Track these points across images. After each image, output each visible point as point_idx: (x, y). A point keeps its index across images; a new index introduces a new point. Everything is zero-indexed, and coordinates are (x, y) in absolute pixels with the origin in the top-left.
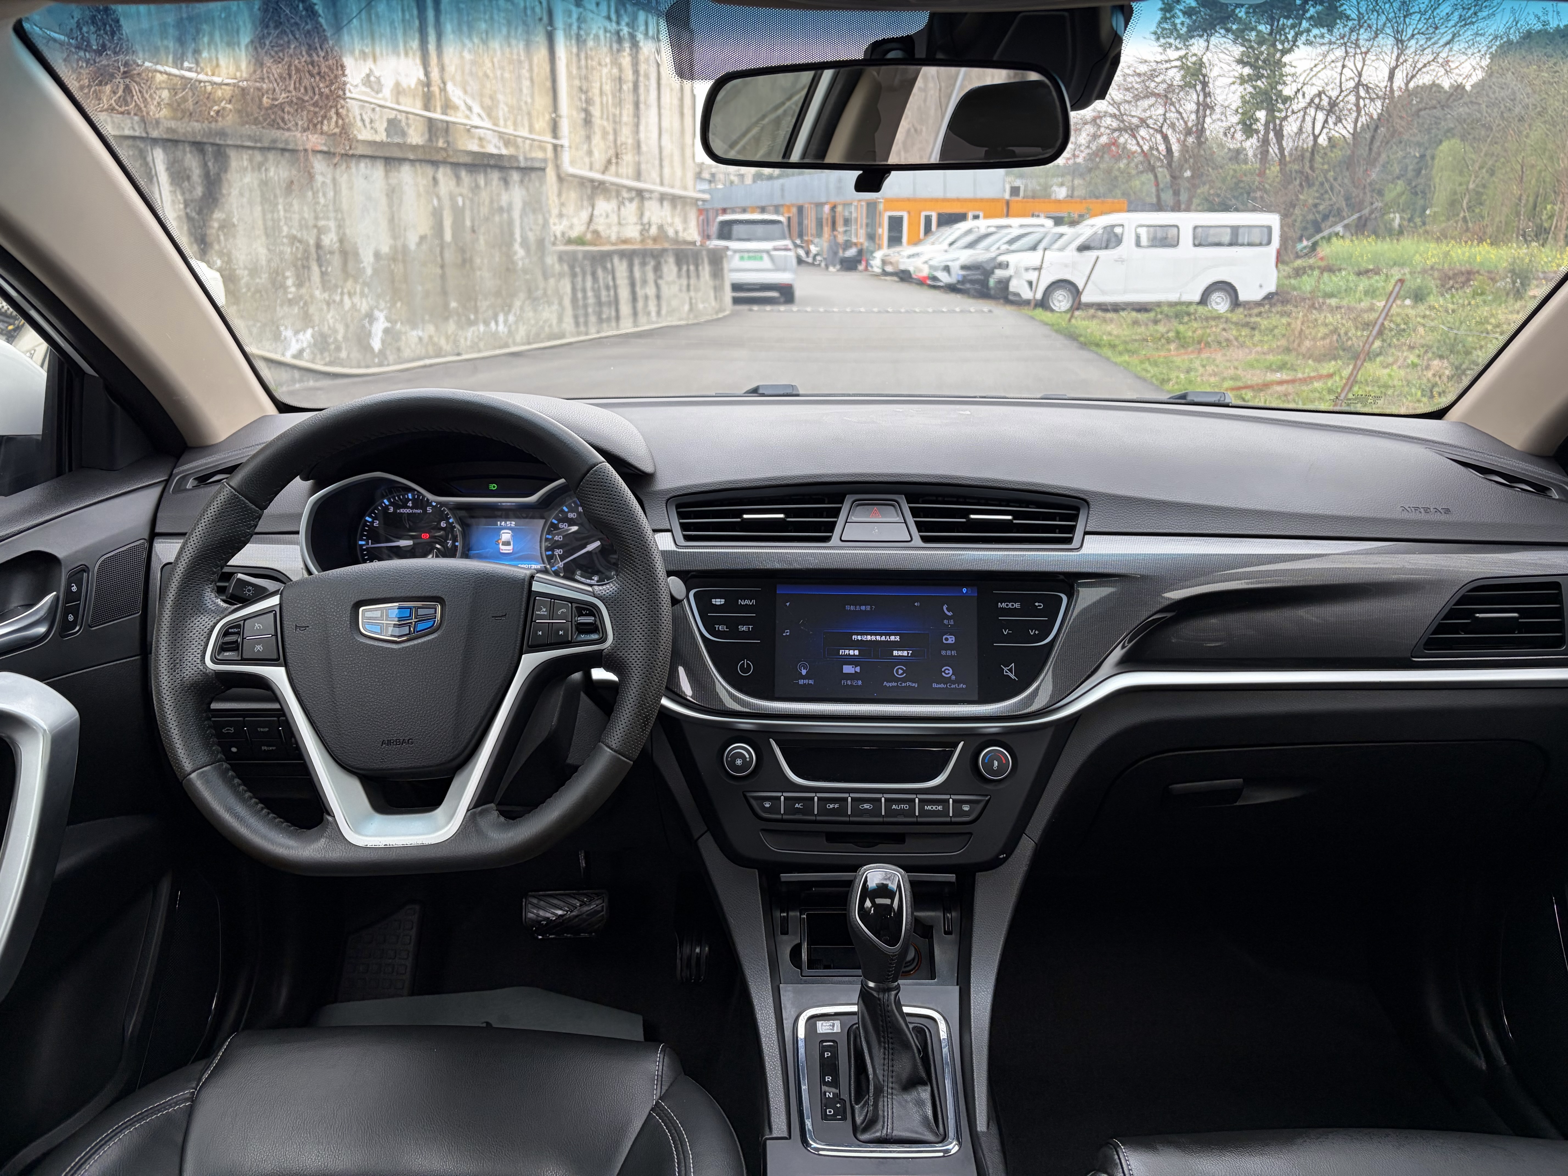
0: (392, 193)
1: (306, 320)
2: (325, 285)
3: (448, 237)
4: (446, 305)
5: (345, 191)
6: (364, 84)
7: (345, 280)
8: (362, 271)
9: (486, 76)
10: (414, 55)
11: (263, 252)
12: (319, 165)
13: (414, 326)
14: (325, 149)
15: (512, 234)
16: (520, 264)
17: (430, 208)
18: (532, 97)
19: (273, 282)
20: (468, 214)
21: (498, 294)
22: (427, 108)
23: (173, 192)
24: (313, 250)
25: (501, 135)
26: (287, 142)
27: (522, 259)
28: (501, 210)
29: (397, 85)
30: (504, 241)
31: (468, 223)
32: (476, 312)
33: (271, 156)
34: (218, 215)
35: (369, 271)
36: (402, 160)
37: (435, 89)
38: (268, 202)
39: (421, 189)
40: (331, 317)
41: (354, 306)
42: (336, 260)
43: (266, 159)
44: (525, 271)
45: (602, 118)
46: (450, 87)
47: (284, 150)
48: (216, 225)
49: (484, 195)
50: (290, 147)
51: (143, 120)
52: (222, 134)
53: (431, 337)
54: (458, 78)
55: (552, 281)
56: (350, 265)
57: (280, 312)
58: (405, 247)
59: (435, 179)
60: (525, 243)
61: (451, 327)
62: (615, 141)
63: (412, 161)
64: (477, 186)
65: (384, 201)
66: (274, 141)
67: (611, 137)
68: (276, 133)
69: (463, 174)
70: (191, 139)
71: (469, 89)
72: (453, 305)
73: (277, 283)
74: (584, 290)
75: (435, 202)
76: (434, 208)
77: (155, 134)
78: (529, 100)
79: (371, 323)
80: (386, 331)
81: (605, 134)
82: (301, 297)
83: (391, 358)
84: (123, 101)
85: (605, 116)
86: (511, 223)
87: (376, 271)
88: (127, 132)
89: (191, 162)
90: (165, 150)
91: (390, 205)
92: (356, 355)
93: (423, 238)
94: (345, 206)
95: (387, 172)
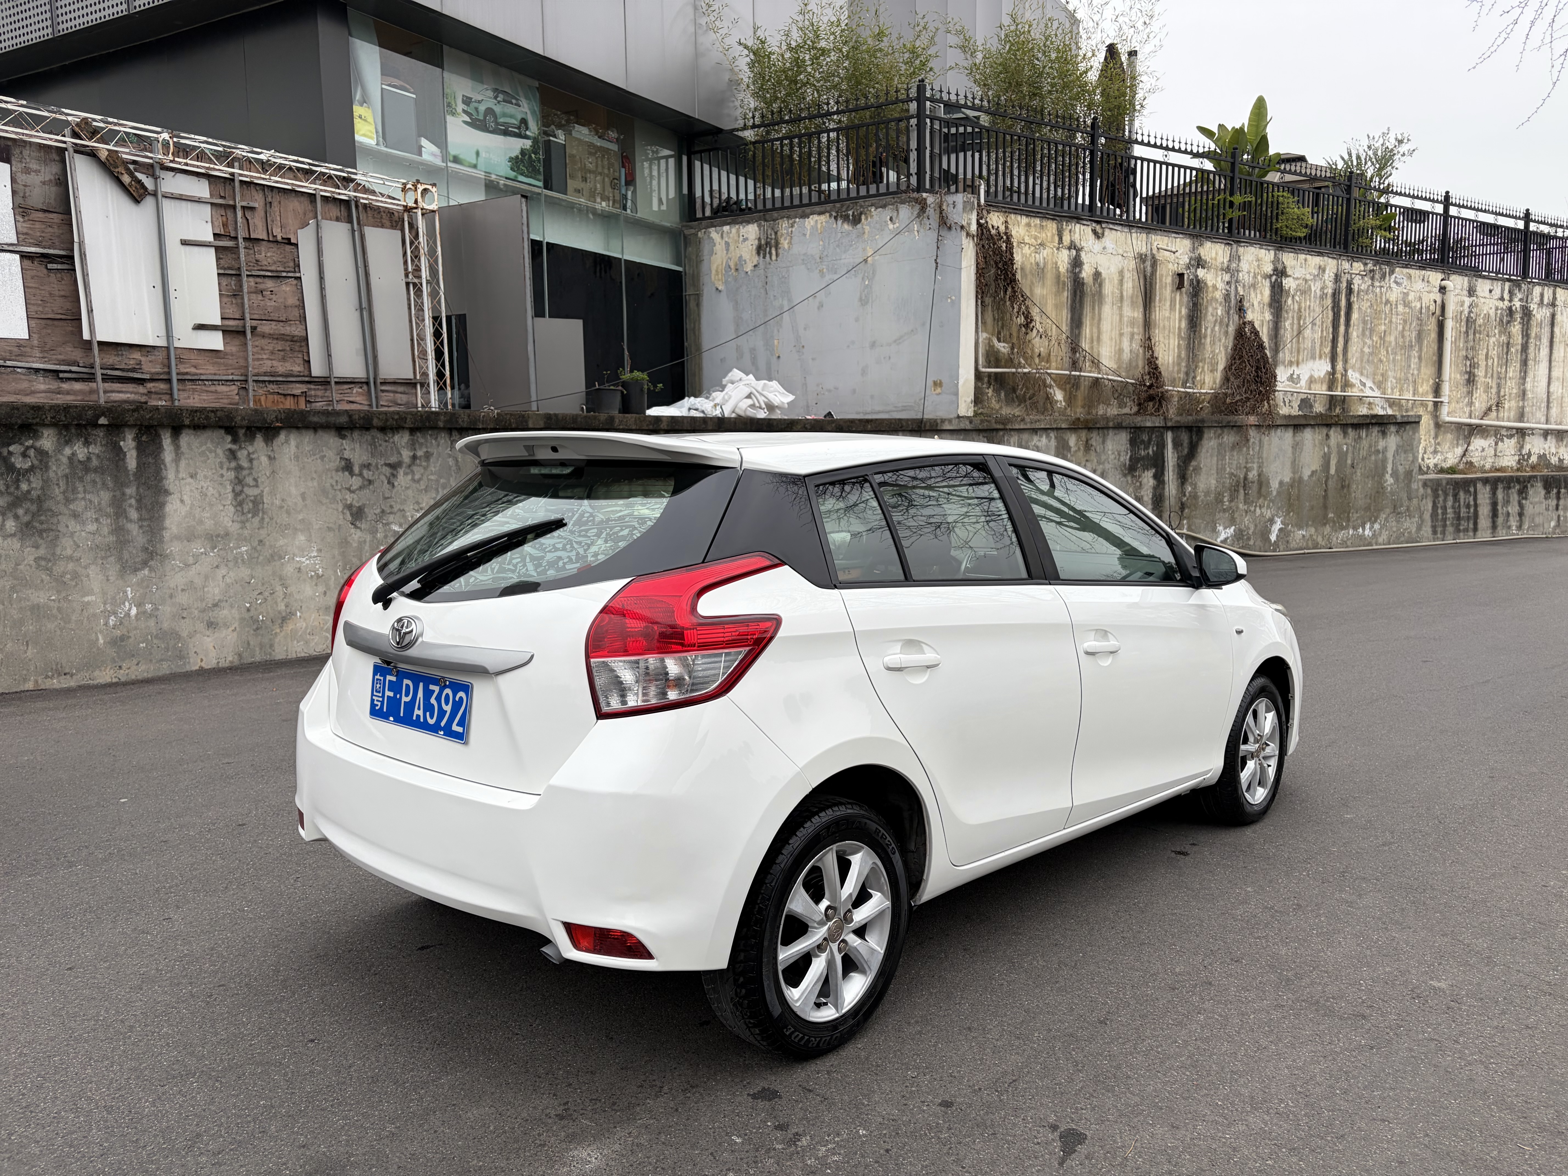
0: (1296, 446)
1: (1232, 521)
2: (1246, 502)
3: (1332, 471)
4: (1325, 516)
5: (1266, 446)
6: (1288, 380)
7: (1259, 498)
8: (1269, 493)
9: (1381, 361)
10: (1326, 357)
11: (1214, 482)
12: (1252, 433)
13: (1300, 528)
14: (1257, 423)
15: (1384, 468)
16: (1389, 488)
17: (1322, 453)
18: (1419, 370)
19: (1216, 499)
20: (1350, 456)
21: (1368, 508)
22: (1330, 388)
23: (1173, 453)
24: (1242, 481)
25: (1387, 400)
26: (1236, 422)
27: (1391, 484)
28: (1378, 451)
29: (1311, 377)
30: (1378, 472)
31: (1349, 462)
32: (1348, 520)
33: (1226, 430)
34: (1194, 463)
35: (1274, 493)
36: (1305, 426)
37: (1339, 376)
38: (1221, 455)
39: (1317, 442)
40: (1246, 520)
41: (1262, 513)
42: (1255, 487)
43: (1223, 432)
44: (1392, 493)
45: (1486, 377)
46: (1350, 372)
47: (1233, 426)
48: (1191, 468)
49: (1365, 443)
50: (1238, 424)
51: (1165, 419)
52: (1203, 421)
53: (1311, 536)
54: (1357, 366)
55: (1415, 501)
56: (1263, 490)
57: (1218, 516)
58: (1301, 478)
59: (1327, 435)
60: (1395, 474)
61: (1327, 529)
62: (1498, 392)
63: (1312, 426)
64: (1360, 437)
65: (1290, 450)
66: (1229, 422)
67: (1494, 391)
68: (1231, 418)
69: (1350, 430)
70: (1186, 425)
71: (1365, 372)
72: (1331, 515)
73: (1219, 500)
74: (1445, 508)
75: (1326, 449)
76: (1325, 453)
77: (1169, 424)
78: (1416, 372)
79: (1271, 525)
80: (1280, 530)
81: (1488, 388)
82: (1231, 508)
83: (1281, 548)
84: (1158, 410)
85: (1489, 375)
86: (1384, 461)
87: (1279, 493)
88: (1157, 425)
89: (1185, 437)
90: (1172, 432)
91: (1294, 454)
92: (1259, 543)
93: (1313, 473)
94: (1265, 455)
95: (1294, 434)
